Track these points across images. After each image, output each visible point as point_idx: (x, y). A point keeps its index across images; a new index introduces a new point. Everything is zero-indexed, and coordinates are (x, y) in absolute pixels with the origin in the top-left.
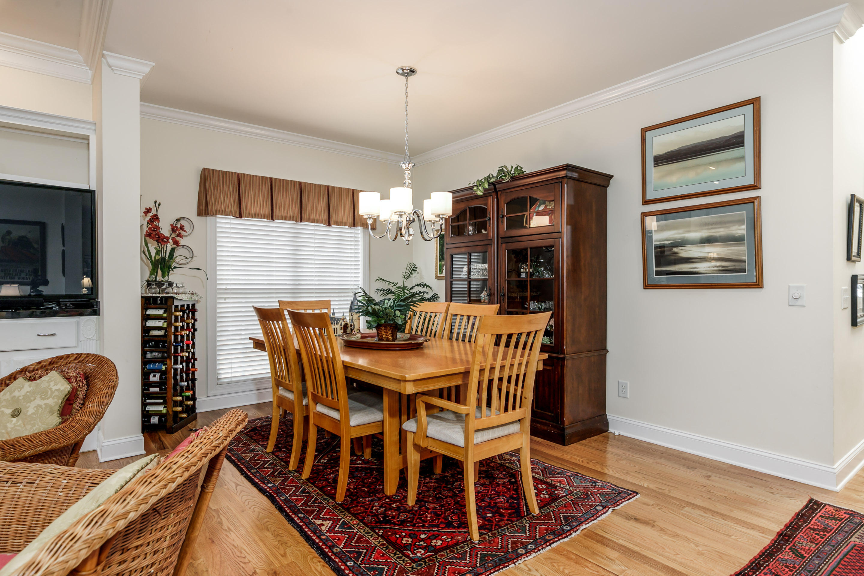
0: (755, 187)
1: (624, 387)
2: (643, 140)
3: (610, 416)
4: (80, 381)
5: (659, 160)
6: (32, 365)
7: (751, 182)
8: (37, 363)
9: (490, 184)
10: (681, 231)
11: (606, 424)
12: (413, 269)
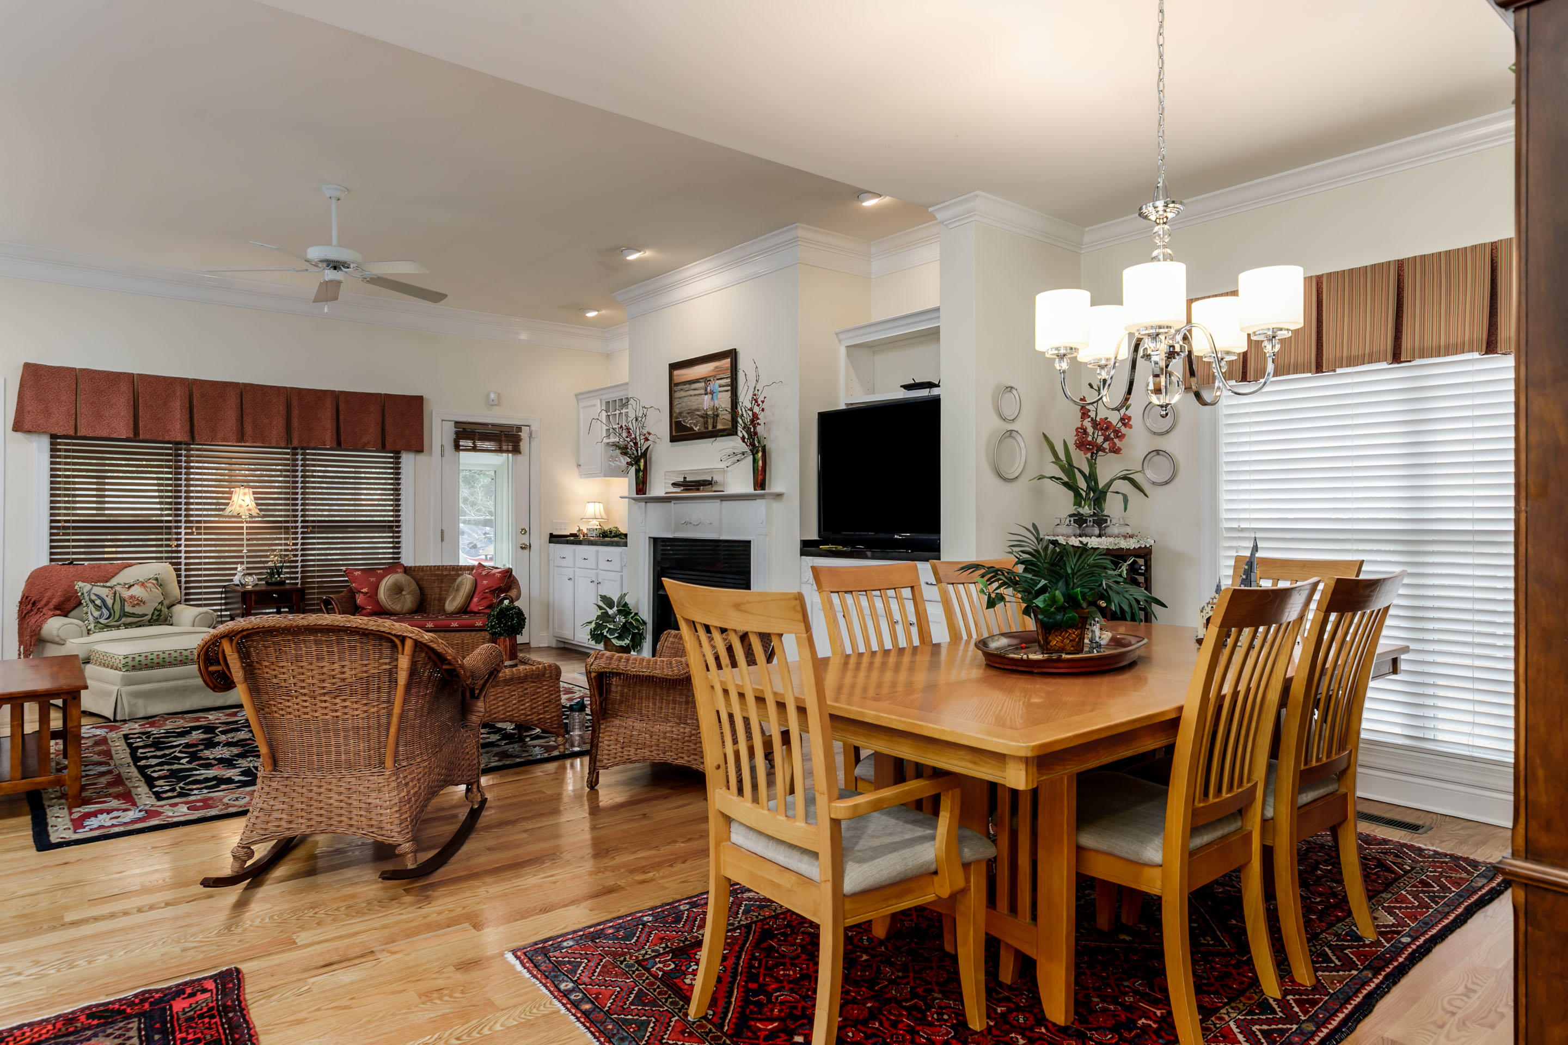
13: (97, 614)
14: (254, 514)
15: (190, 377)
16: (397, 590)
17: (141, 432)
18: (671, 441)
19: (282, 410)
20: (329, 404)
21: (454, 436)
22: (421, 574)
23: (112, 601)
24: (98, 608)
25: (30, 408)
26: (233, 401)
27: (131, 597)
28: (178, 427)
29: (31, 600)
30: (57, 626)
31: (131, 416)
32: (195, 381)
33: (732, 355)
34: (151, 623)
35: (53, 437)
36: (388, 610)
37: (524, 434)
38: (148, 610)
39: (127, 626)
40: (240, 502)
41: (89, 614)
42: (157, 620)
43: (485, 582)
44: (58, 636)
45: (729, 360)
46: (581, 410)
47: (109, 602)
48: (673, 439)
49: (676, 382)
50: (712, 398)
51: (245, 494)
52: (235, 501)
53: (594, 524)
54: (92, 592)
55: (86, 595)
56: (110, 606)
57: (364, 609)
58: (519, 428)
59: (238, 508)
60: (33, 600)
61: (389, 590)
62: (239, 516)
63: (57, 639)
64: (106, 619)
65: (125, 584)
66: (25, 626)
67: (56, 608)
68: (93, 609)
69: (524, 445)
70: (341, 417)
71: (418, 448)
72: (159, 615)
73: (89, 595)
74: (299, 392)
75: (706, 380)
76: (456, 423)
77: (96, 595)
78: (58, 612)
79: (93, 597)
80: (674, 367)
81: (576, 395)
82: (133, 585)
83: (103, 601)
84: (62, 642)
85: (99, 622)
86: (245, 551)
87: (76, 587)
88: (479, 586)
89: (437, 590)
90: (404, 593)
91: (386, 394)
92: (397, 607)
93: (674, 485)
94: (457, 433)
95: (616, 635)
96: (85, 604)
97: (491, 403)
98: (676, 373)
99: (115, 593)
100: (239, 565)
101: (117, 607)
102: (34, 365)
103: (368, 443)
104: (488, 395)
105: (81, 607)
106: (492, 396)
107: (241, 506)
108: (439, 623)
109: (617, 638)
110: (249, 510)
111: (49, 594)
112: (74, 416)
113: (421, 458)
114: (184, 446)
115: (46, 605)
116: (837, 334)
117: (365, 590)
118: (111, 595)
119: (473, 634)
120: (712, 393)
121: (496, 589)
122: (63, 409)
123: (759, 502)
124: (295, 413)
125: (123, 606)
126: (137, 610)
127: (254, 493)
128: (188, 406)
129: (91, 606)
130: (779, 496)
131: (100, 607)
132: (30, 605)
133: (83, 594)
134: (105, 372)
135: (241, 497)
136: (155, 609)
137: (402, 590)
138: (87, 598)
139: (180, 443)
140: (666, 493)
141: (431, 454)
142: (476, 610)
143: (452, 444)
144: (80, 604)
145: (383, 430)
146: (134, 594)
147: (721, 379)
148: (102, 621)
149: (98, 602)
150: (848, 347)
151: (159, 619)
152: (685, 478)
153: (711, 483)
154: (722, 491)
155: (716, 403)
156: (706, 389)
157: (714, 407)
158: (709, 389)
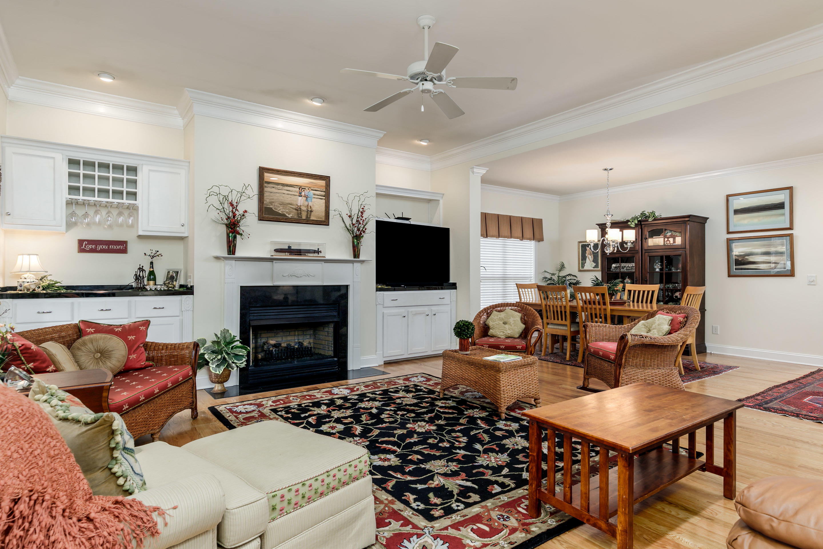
0: (791, 228)
1: (716, 329)
2: (728, 200)
3: (707, 344)
5: (737, 212)
7: (788, 226)
9: (638, 221)
10: (750, 248)
11: (705, 348)
12: (562, 267)
33: (328, 180)
43: (132, 337)
45: (323, 181)
48: (261, 219)
49: (266, 181)
50: (307, 200)
75: (301, 188)
80: (263, 170)
93: (276, 250)
98: (266, 175)
123: (356, 265)
140: (270, 256)
152: (289, 247)
153: (318, 252)
154: (324, 257)
155: (310, 204)
156: (300, 193)
157: (308, 205)
158: (303, 194)
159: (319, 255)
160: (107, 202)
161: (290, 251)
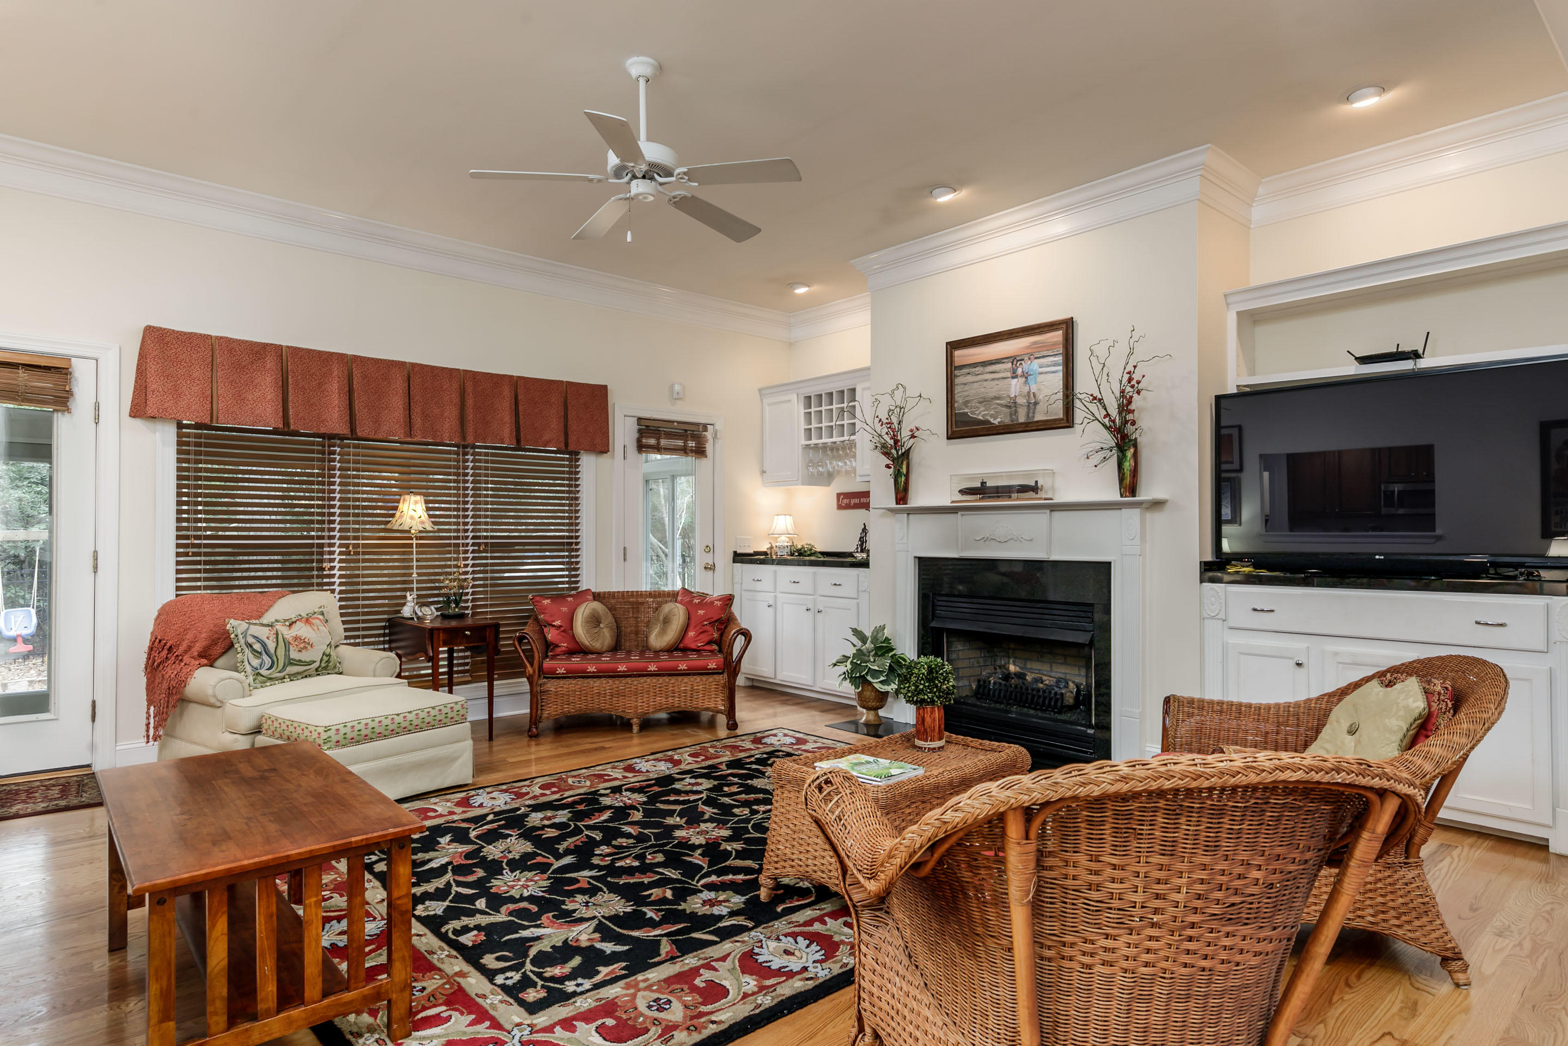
4: (1443, 701)
6: (1403, 664)
8: (1410, 663)
13: (256, 662)
14: (429, 528)
15: (350, 352)
16: (594, 621)
17: (292, 421)
18: (948, 438)
19: (455, 398)
20: (507, 392)
21: (637, 435)
22: (613, 601)
23: (274, 645)
24: (257, 654)
25: (154, 386)
26: (399, 384)
27: (296, 638)
28: (336, 415)
29: (165, 644)
30: (213, 681)
31: (280, 400)
32: (355, 358)
33: (1068, 326)
34: (318, 672)
35: (180, 426)
36: (586, 646)
37: (709, 435)
38: (313, 655)
39: (293, 677)
40: (411, 513)
41: (246, 663)
42: (325, 668)
43: (701, 612)
44: (215, 696)
45: (1061, 332)
46: (767, 409)
47: (271, 645)
48: (952, 436)
49: (956, 364)
50: (1026, 382)
51: (416, 502)
52: (405, 512)
53: (783, 541)
54: (250, 632)
55: (240, 637)
56: (272, 651)
57: (557, 646)
58: (705, 427)
59: (409, 520)
60: (168, 645)
61: (587, 622)
62: (409, 532)
63: (212, 700)
64: (268, 669)
65: (285, 620)
66: (158, 680)
67: (201, 656)
68: (251, 656)
69: (709, 447)
70: (521, 408)
71: (601, 447)
72: (328, 661)
73: (245, 637)
74: (474, 376)
75: (1015, 360)
76: (639, 419)
77: (255, 637)
78: (204, 661)
79: (251, 640)
80: (953, 346)
81: (760, 390)
82: (296, 622)
83: (264, 645)
84: (219, 704)
85: (258, 674)
86: (415, 575)
87: (228, 627)
88: (693, 617)
89: (632, 621)
90: (602, 625)
91: (568, 382)
92: (597, 645)
93: (962, 492)
94: (640, 431)
95: (882, 678)
96: (239, 649)
97: (675, 396)
98: (957, 353)
99: (277, 634)
100: (408, 594)
101: (281, 652)
102: (159, 329)
103: (550, 441)
104: (672, 387)
105: (231, 653)
106: (677, 388)
107: (412, 518)
108: (663, 664)
109: (881, 682)
110: (423, 523)
111: (189, 636)
112: (209, 399)
113: (604, 460)
114: (338, 442)
115: (186, 652)
116: (1225, 296)
117: (557, 623)
118: (273, 637)
119: (704, 678)
120: (1026, 375)
121: (716, 621)
122: (195, 389)
123: (1125, 512)
124: (470, 402)
125: (287, 650)
126: (305, 656)
127: (427, 502)
128: (347, 389)
129: (247, 651)
130: (1157, 504)
131: (260, 653)
132: (165, 652)
133: (237, 636)
134: (247, 342)
135: (412, 506)
136: (324, 654)
137: (600, 622)
138: (242, 641)
139: (332, 437)
140: (953, 502)
141: (613, 457)
142: (693, 646)
143: (635, 444)
144: (231, 646)
145: (566, 427)
146: (299, 633)
147: (1043, 357)
148: (263, 672)
149: (257, 647)
150: (1238, 313)
151: (327, 666)
152: (983, 483)
153: (1035, 489)
154: (1051, 499)
155: (1034, 388)
156: (1014, 371)
157: (1029, 393)
158: (1019, 371)
159: (1038, 496)
160: (843, 442)
161: (982, 491)
